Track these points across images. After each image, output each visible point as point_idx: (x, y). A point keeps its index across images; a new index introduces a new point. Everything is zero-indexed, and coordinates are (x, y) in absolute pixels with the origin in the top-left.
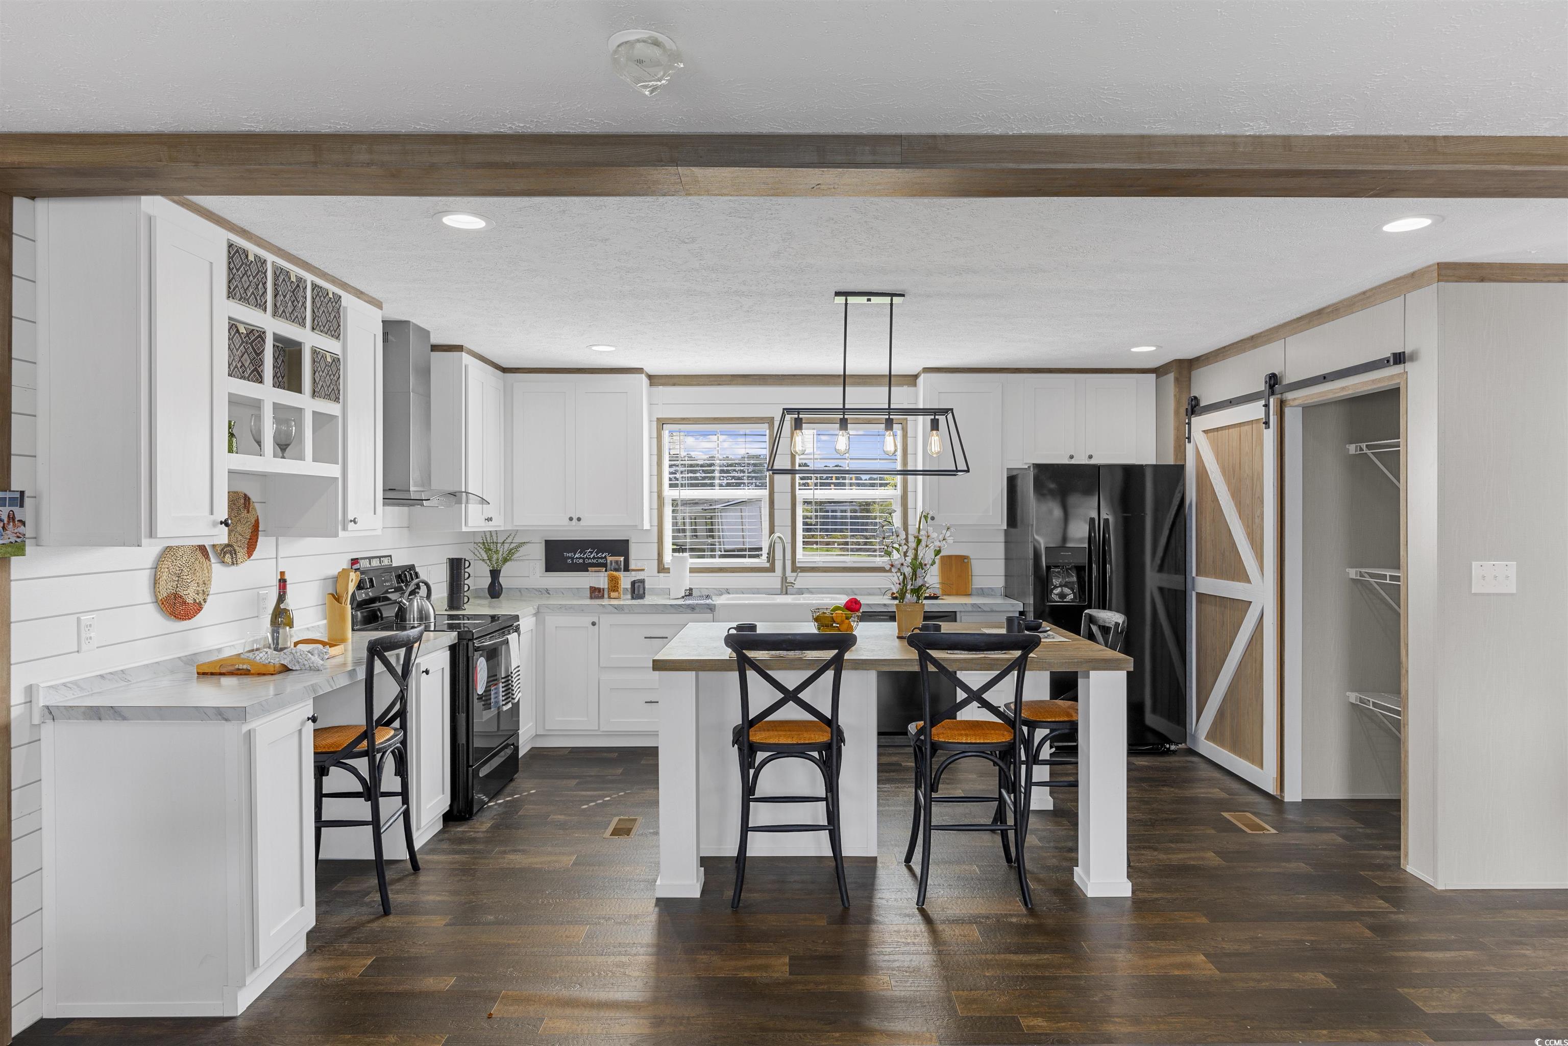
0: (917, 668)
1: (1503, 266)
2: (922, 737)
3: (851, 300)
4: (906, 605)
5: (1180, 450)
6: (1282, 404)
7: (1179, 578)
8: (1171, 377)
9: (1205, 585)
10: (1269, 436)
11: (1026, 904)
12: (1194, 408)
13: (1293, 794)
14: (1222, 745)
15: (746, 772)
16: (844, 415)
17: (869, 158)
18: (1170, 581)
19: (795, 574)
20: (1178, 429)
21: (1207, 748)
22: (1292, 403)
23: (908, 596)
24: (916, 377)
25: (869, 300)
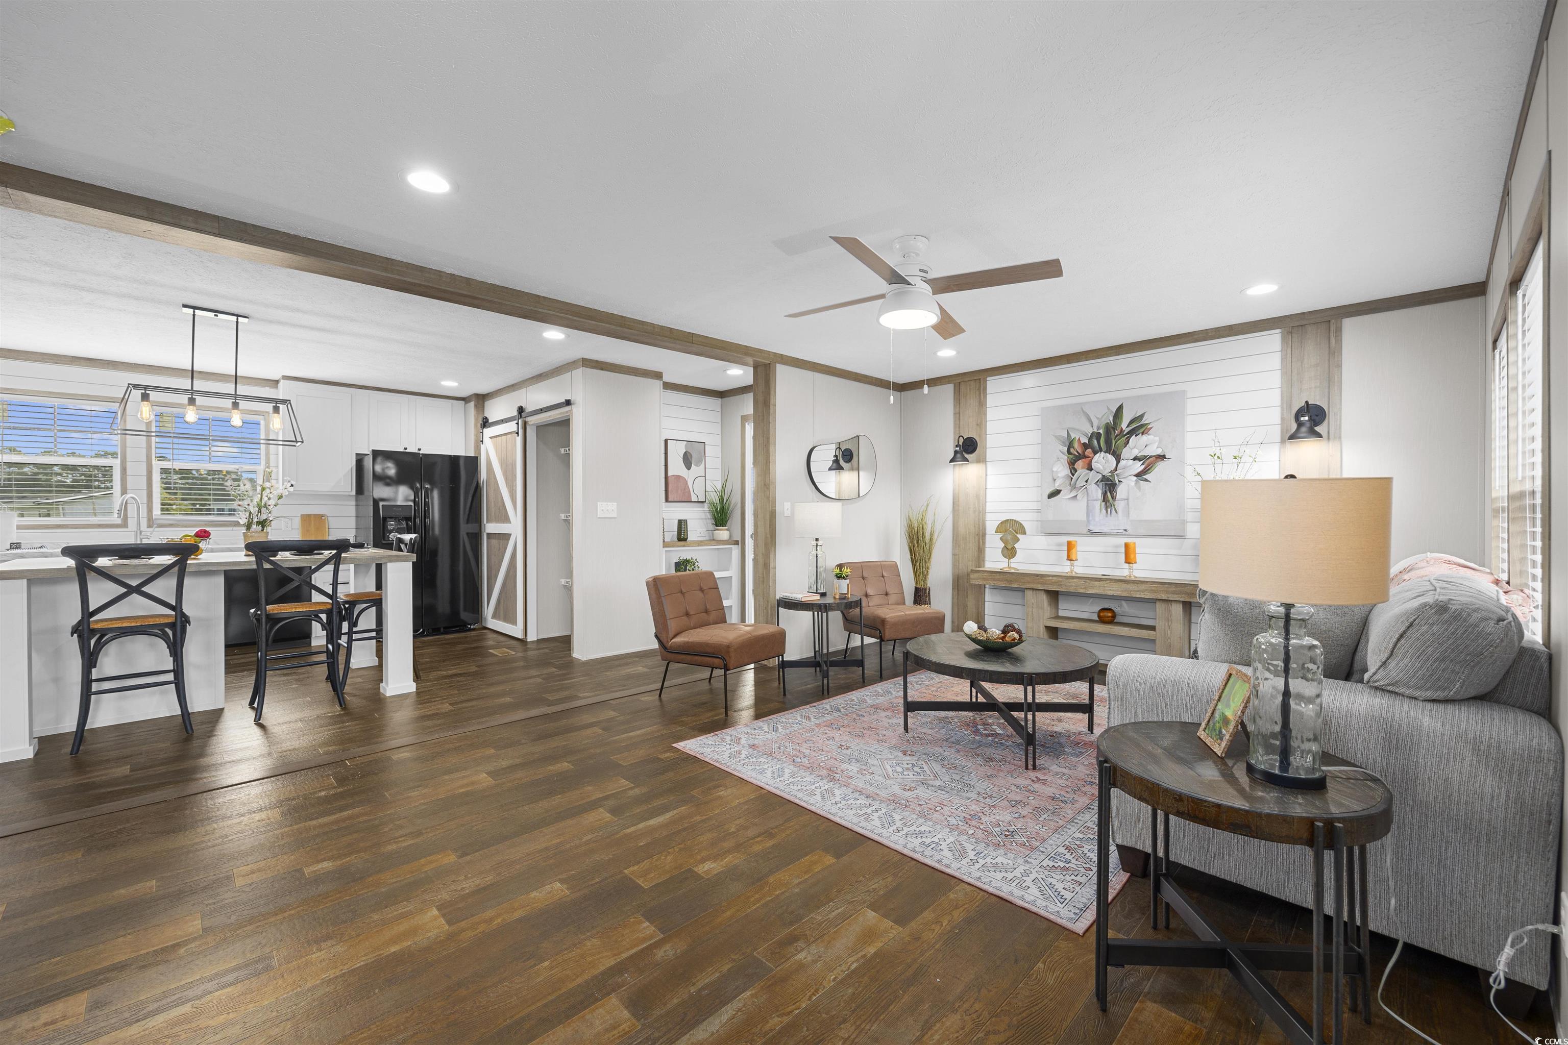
0: (254, 567)
1: (611, 364)
2: (259, 612)
3: (197, 312)
4: (252, 533)
5: (477, 448)
6: (525, 424)
7: (476, 525)
8: (472, 404)
9: (491, 528)
10: (519, 440)
11: (341, 706)
12: (485, 423)
13: (532, 637)
14: (499, 620)
15: (86, 644)
16: (192, 395)
17: (192, 225)
18: (471, 528)
19: (151, 529)
20: (476, 436)
21: (493, 623)
22: (530, 423)
23: (254, 526)
24: (277, 382)
25: (217, 316)
